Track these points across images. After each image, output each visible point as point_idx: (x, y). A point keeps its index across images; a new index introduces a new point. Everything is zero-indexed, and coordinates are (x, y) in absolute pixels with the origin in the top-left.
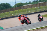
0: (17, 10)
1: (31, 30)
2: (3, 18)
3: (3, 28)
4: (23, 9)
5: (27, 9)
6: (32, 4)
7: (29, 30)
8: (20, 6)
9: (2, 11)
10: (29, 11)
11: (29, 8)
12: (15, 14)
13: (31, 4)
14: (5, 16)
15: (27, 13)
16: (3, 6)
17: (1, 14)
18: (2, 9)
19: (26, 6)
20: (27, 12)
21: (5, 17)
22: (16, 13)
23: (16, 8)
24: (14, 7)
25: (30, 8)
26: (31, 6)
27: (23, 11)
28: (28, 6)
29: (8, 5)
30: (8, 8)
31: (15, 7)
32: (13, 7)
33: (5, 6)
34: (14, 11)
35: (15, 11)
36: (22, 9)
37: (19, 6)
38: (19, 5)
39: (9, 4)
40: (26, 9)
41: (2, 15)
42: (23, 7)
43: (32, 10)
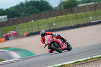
0: (65, 16)
1: (94, 58)
2: (34, 31)
3: (34, 53)
4: (77, 14)
5: (86, 13)
6: (96, 3)
7: (89, 58)
8: (70, 7)
10: (91, 18)
11: (90, 10)
13: (93, 3)
14: (37, 27)
15: (85, 22)
16: (33, 7)
17: (30, 23)
18: (32, 13)
19: (83, 7)
20: (85, 19)
23: (63, 10)
25: (92, 10)
26: (95, 7)
27: (77, 18)
28: (87, 7)
29: (44, 5)
30: (45, 11)
31: (59, 9)
32: (55, 8)
33: (38, 7)
34: (58, 17)
35: (60, 17)
36: (75, 13)
37: (67, 6)
38: (68, 5)
39: (47, 3)
40: (84, 13)
41: (32, 26)
42: (76, 9)
43: (96, 15)
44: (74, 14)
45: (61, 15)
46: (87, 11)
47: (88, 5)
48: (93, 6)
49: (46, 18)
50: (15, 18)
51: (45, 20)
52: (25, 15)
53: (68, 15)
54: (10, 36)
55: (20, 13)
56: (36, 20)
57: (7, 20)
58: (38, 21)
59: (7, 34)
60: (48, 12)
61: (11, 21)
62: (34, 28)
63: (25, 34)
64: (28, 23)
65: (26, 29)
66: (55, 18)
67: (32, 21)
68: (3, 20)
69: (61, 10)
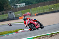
2: (41, 13)
9: (40, 4)
12: (56, 8)
14: (43, 10)
17: (38, 8)
21: (43, 12)
30: (47, 1)
35: (56, 4)
45: (57, 3)
49: (48, 5)
50: (30, 5)
51: (47, 6)
52: (35, 3)
54: (27, 15)
55: (32, 2)
56: (42, 6)
57: (25, 6)
58: (43, 7)
59: (25, 14)
60: (49, 2)
61: (27, 7)
62: (41, 11)
63: (35, 14)
64: (37, 8)
65: (36, 11)
66: (53, 5)
67: (40, 7)
68: (23, 6)
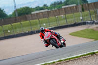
0: (19, 23)
4: (31, 21)
6: (50, 10)
8: (24, 14)
10: (44, 24)
12: (15, 30)
19: (37, 14)
20: (39, 26)
22: (15, 28)
24: (12, 15)
25: (45, 17)
26: (48, 14)
35: (15, 24)
37: (22, 14)
38: (22, 12)
39: (2, 11)
40: (37, 20)
42: (30, 16)
43: (49, 22)
44: (28, 21)
46: (41, 18)
47: (42, 13)
48: (47, 13)
49: (1, 25)
53: (22, 22)
60: (3, 20)
66: (10, 25)
69: (16, 18)
